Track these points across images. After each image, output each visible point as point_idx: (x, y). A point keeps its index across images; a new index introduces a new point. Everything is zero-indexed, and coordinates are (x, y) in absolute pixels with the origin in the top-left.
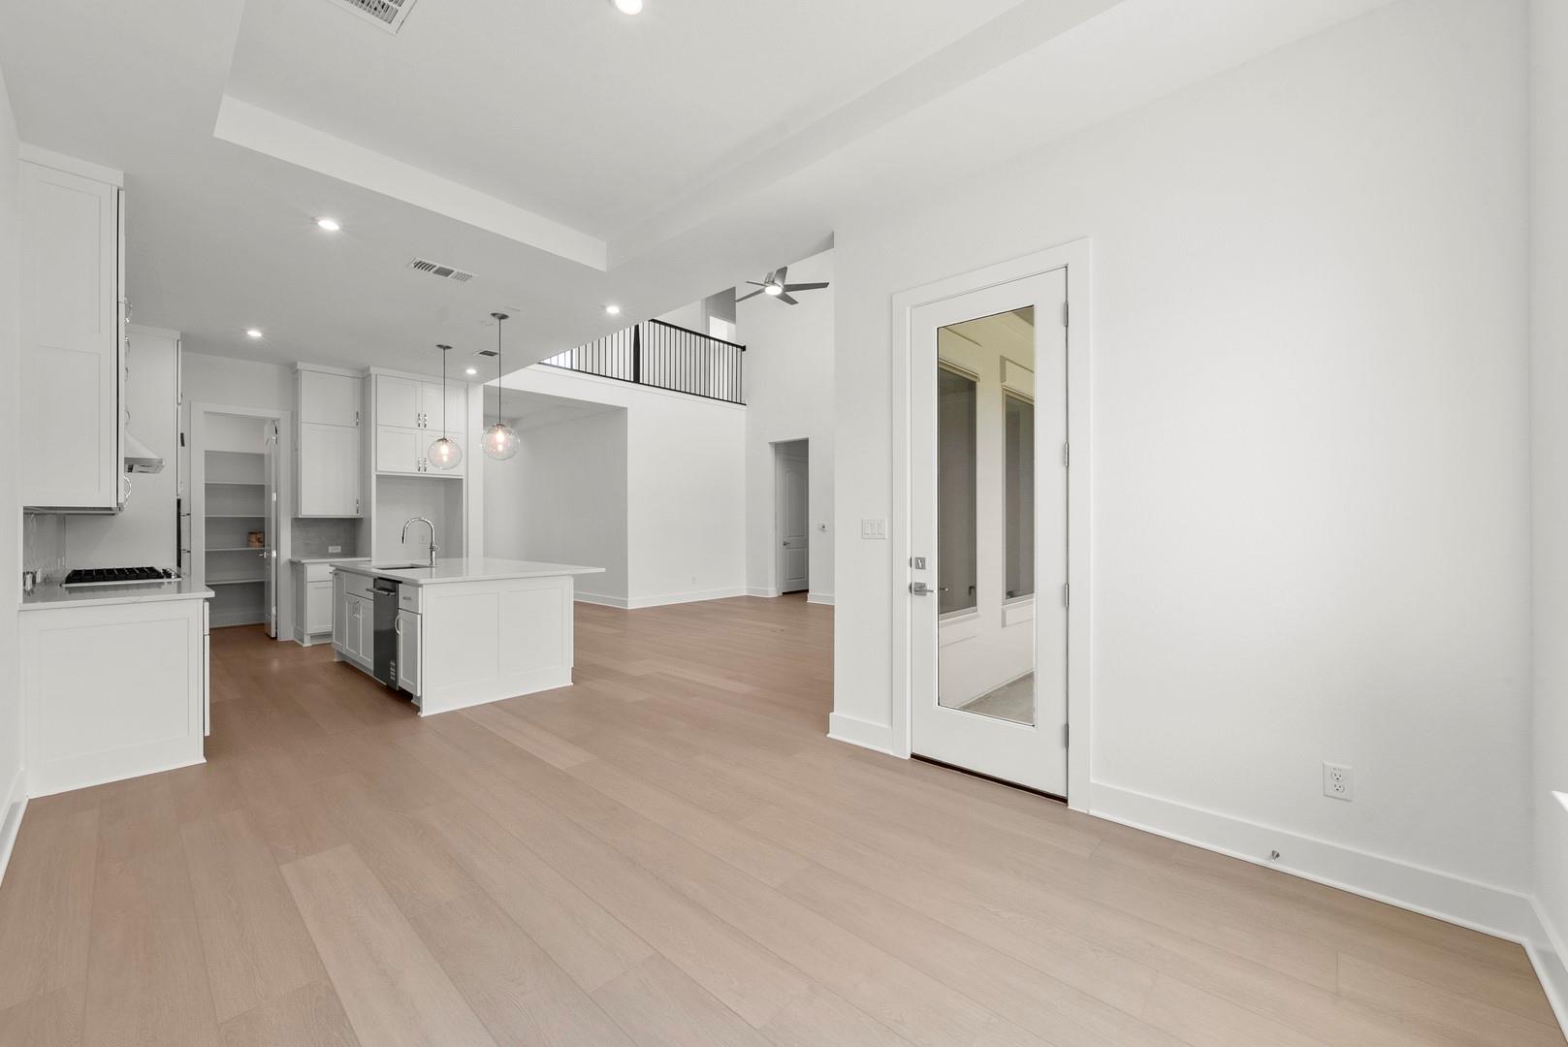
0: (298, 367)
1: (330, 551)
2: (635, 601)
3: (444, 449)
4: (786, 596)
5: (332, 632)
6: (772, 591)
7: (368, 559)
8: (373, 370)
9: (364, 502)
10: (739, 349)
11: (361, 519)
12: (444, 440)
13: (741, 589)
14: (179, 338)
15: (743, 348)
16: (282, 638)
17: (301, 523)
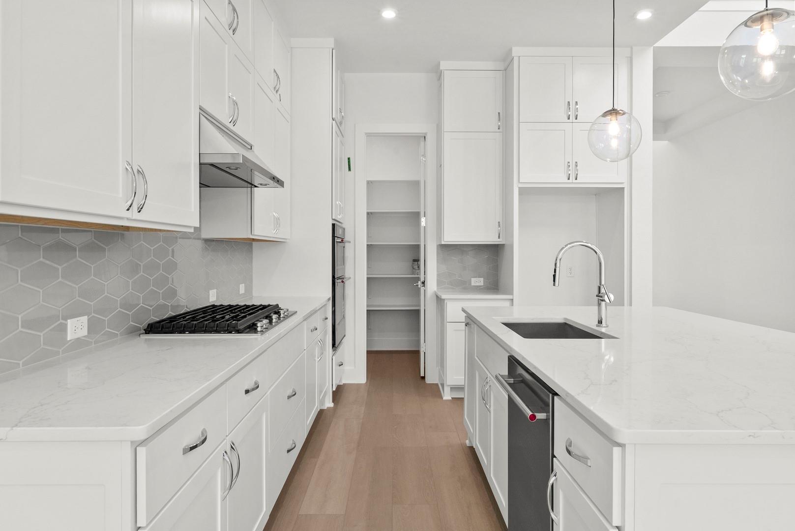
0: (441, 68)
1: (473, 284)
3: (614, 127)
5: (464, 385)
7: (510, 297)
8: (516, 51)
9: (505, 225)
11: (503, 245)
12: (613, 112)
14: (333, 47)
16: (428, 380)
17: (447, 249)
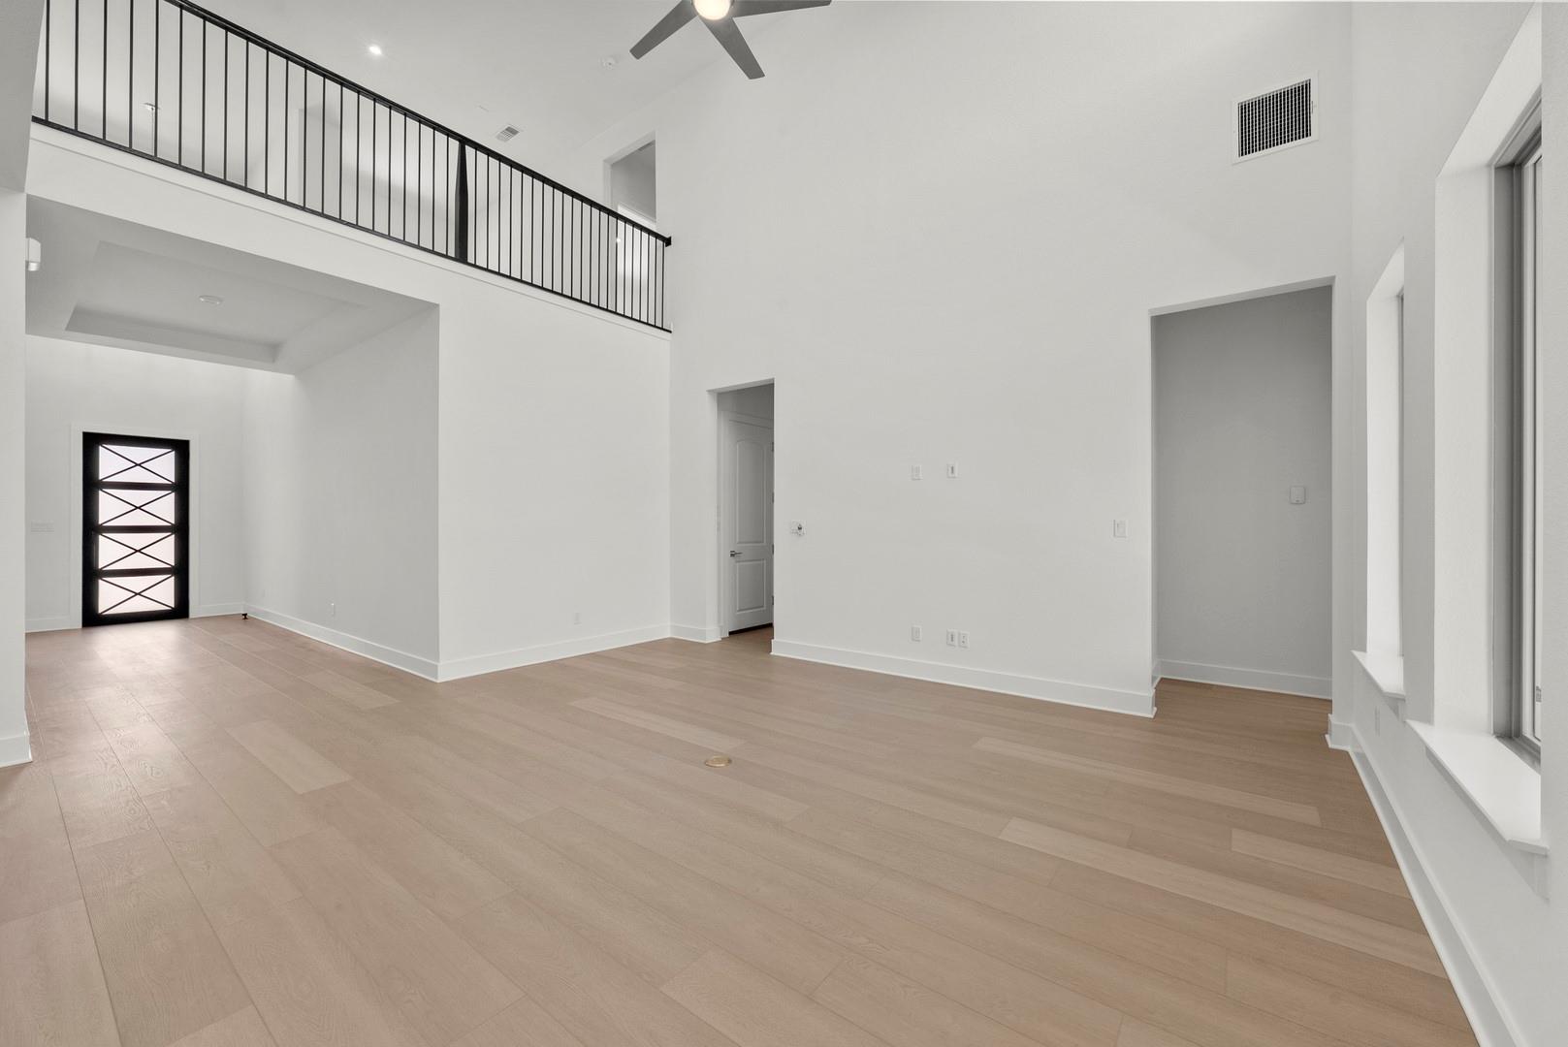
2: (450, 667)
4: (736, 636)
6: (712, 632)
10: (660, 243)
13: (663, 629)
15: (668, 242)
